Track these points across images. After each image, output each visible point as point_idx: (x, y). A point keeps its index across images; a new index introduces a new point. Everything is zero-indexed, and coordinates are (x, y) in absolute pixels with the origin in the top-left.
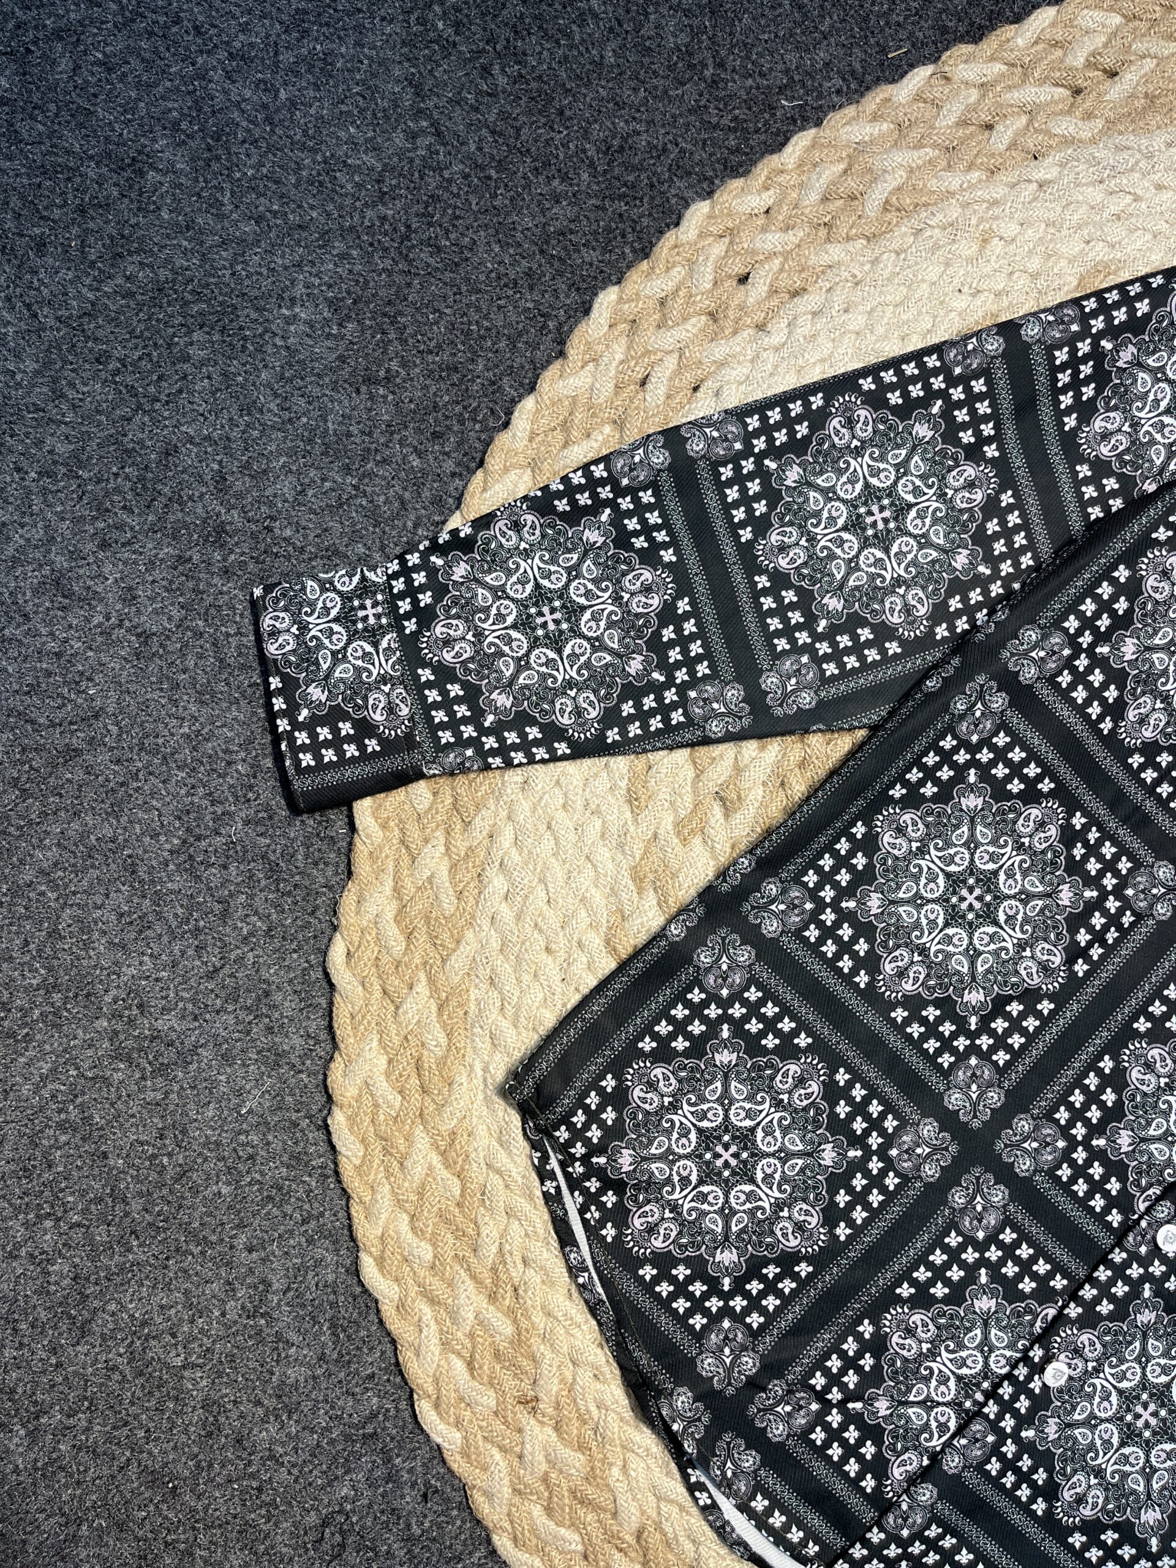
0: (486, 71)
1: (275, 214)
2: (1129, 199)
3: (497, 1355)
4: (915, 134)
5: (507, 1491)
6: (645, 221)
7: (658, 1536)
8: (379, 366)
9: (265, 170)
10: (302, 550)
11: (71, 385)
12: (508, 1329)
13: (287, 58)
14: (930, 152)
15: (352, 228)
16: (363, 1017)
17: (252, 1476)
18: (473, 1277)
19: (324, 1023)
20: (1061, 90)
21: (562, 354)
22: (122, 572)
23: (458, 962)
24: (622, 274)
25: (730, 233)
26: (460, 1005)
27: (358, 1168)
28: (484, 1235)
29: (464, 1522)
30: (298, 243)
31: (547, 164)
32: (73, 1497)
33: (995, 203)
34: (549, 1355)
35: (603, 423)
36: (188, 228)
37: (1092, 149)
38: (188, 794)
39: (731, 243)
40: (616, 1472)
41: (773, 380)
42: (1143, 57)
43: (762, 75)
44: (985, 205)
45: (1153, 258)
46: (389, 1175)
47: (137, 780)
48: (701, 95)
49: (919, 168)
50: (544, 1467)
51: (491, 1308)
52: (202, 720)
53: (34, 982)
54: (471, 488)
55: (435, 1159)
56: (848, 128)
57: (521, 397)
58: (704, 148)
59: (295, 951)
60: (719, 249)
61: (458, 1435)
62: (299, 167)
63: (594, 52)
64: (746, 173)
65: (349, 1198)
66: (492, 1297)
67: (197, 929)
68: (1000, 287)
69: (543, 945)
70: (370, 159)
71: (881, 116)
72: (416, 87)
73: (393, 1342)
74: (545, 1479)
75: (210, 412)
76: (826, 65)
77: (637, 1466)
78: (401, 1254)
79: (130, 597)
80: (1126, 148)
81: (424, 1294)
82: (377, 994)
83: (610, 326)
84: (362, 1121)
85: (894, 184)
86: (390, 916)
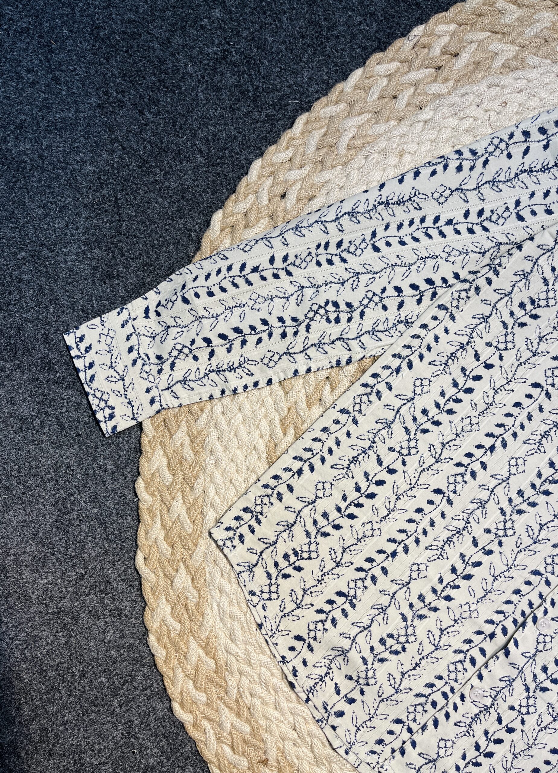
2: (472, 120)
3: (245, 742)
4: (358, 108)
6: (231, 174)
12: (248, 729)
13: (43, 124)
14: (367, 116)
16: (157, 588)
18: (228, 706)
19: (138, 593)
20: (428, 70)
21: (200, 249)
23: (198, 556)
24: (224, 203)
25: (273, 174)
26: (202, 576)
27: (165, 661)
28: (230, 685)
33: (404, 136)
34: (270, 738)
37: (450, 98)
39: (274, 179)
42: (471, 43)
43: (278, 90)
44: (398, 137)
46: (180, 662)
49: (363, 125)
51: (238, 720)
55: (201, 652)
56: (324, 110)
58: (254, 133)
59: (119, 560)
60: (269, 183)
64: (277, 142)
65: (163, 676)
66: (238, 715)
67: (71, 557)
71: (340, 101)
73: (194, 742)
76: (309, 78)
78: (191, 700)
80: (467, 94)
81: (205, 717)
82: (162, 576)
83: (221, 231)
84: (163, 639)
85: (351, 136)
86: (162, 538)
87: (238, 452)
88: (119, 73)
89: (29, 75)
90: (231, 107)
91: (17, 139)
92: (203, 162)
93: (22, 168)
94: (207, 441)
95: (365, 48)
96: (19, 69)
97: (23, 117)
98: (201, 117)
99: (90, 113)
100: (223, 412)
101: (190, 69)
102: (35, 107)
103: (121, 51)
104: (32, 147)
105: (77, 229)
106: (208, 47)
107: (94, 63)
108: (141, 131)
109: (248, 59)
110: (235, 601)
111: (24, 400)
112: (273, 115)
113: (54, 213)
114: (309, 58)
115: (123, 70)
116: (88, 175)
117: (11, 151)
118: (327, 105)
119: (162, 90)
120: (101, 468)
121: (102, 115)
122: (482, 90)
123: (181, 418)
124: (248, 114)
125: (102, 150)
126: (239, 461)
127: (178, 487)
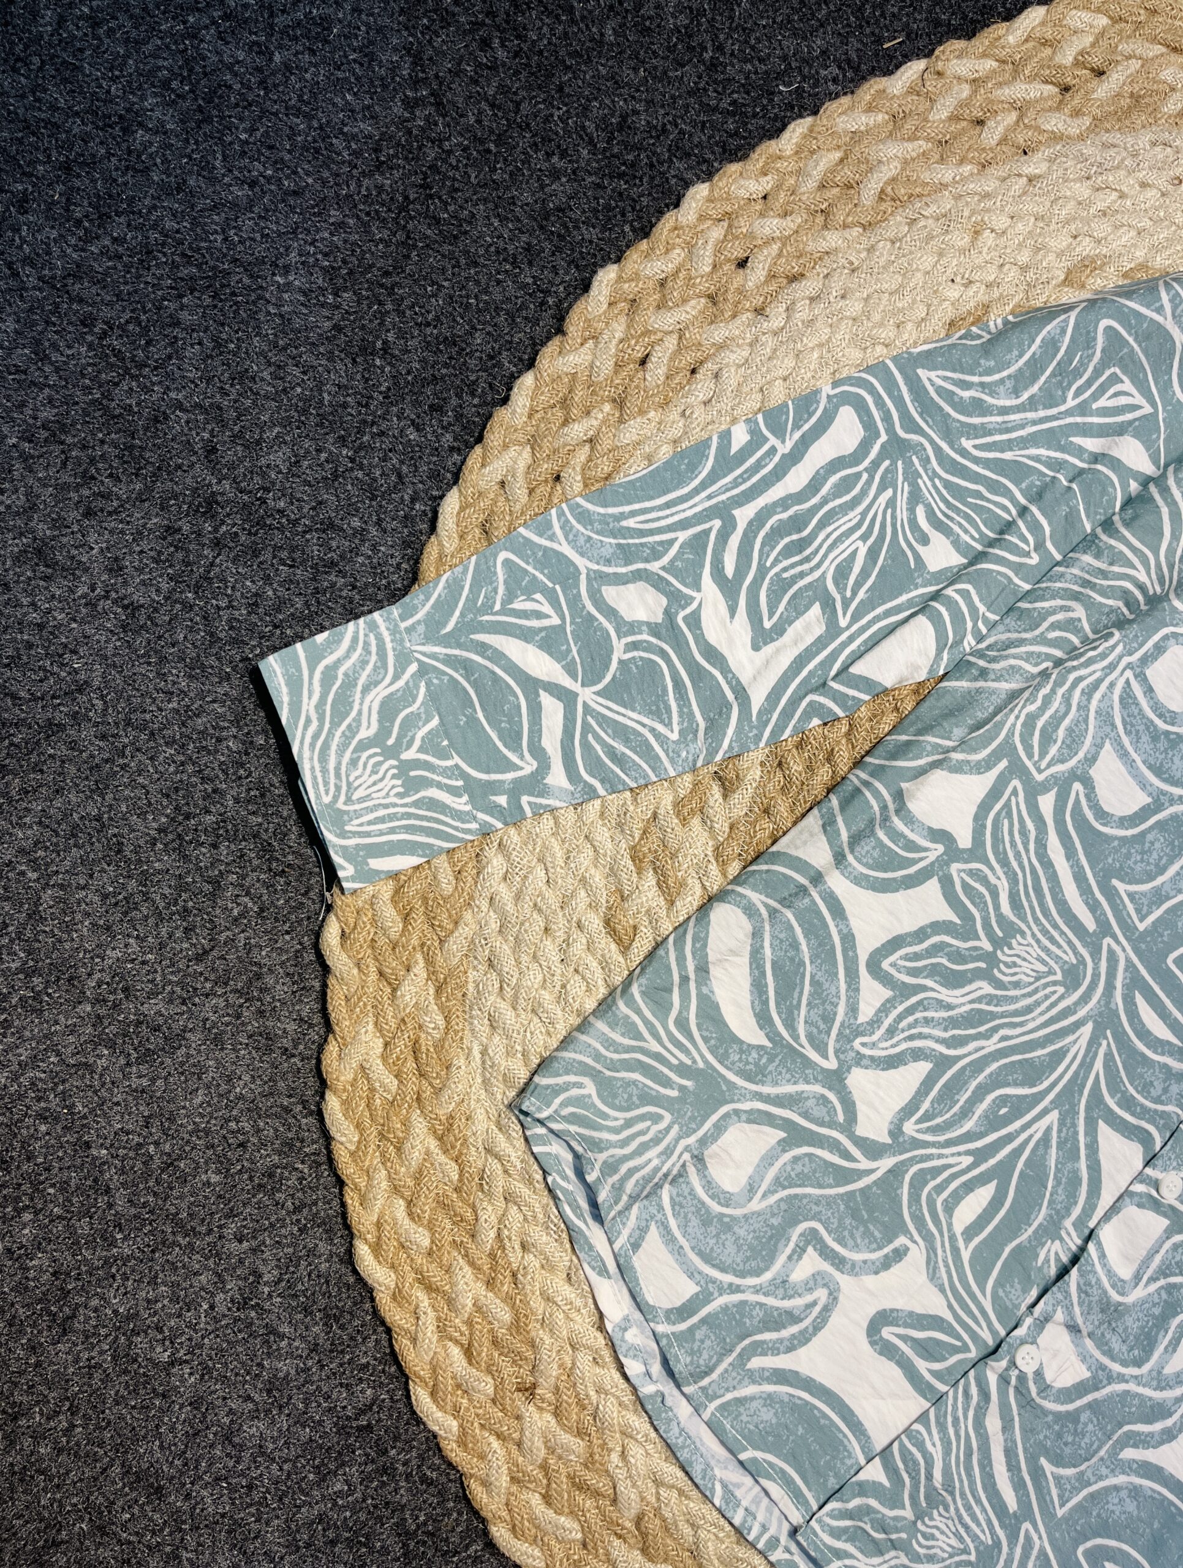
0: (485, 44)
1: (268, 179)
2: (1115, 195)
3: (495, 1342)
4: (909, 126)
5: (505, 1480)
6: (644, 200)
7: (657, 1521)
8: (377, 337)
9: (258, 134)
10: (295, 523)
11: (54, 346)
12: (505, 1315)
14: (923, 145)
15: (348, 196)
16: (359, 999)
17: (243, 1474)
18: (472, 1264)
19: (317, 1006)
20: (1050, 87)
21: (560, 331)
22: (108, 542)
23: (457, 944)
24: (622, 252)
25: (730, 218)
26: (459, 987)
27: (352, 1154)
28: (482, 1220)
29: (460, 1514)
30: (292, 209)
31: (546, 140)
32: (52, 1501)
33: (987, 196)
34: (548, 1341)
35: (603, 401)
36: (179, 189)
37: (1080, 146)
38: (176, 773)
39: (730, 226)
40: (615, 1457)
41: (771, 364)
42: (1129, 58)
43: (761, 60)
44: (976, 198)
45: (1138, 254)
46: (385, 1160)
47: (124, 756)
48: (700, 77)
49: (913, 159)
50: (543, 1452)
51: (490, 1295)
52: (192, 695)
53: (13, 966)
54: (470, 462)
55: (433, 1144)
56: (844, 118)
57: (520, 373)
58: (702, 130)
59: (288, 933)
60: (717, 233)
61: (455, 1423)
62: (293, 132)
63: (594, 30)
64: (745, 157)
65: (342, 1185)
66: (490, 1284)
68: (992, 278)
69: (542, 925)
70: (366, 127)
71: (876, 107)
72: (415, 56)
73: (388, 1331)
74: (544, 1467)
75: (201, 379)
77: (636, 1452)
78: (398, 1240)
79: (116, 568)
80: (1112, 145)
81: (420, 1280)
82: (373, 976)
83: (609, 305)
84: (357, 1106)
85: (890, 175)
92: (592, 164)
110: (519, 1048)
118: (851, 108)
122: (1140, 146)
124: (695, 93)
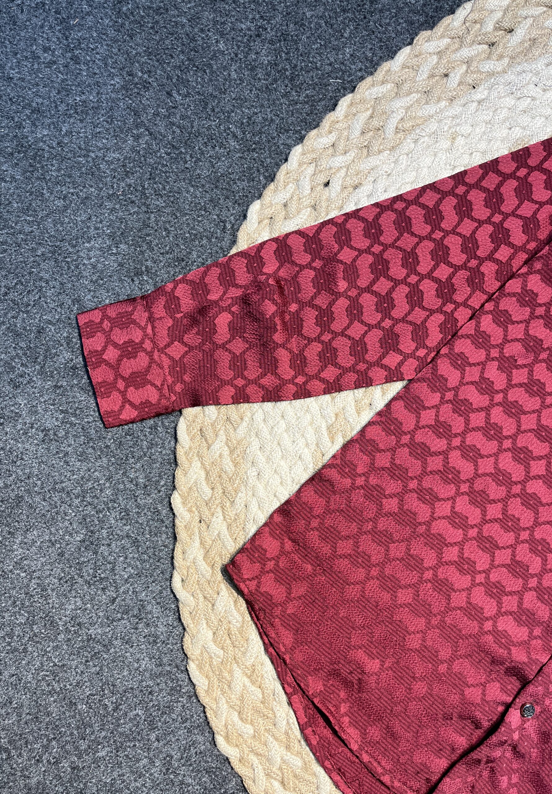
3: (296, 777)
4: (406, 88)
6: (268, 160)
13: (62, 107)
16: (196, 612)
18: (277, 739)
19: (176, 617)
20: (481, 46)
24: (261, 192)
25: (315, 160)
27: (207, 691)
33: (456, 117)
39: (316, 166)
42: (526, 18)
43: (318, 68)
44: (450, 119)
49: (412, 106)
51: (288, 753)
55: (246, 681)
56: (369, 91)
58: (293, 115)
60: (311, 170)
64: (318, 125)
65: (204, 707)
67: (101, 579)
71: (386, 81)
73: (240, 777)
76: (352, 55)
78: (237, 733)
80: (524, 72)
81: (252, 751)
82: (201, 599)
83: (259, 223)
84: (205, 667)
85: (399, 117)
86: (201, 558)
87: (282, 463)
88: (145, 51)
89: (46, 55)
90: (267, 88)
91: (34, 124)
92: (237, 147)
93: (40, 156)
94: (248, 452)
95: (412, 23)
96: (35, 47)
97: (40, 100)
98: (234, 99)
99: (113, 95)
100: (264, 420)
101: (221, 46)
102: (53, 89)
103: (147, 27)
104: (50, 133)
105: (101, 222)
106: (242, 22)
107: (117, 41)
108: (170, 114)
109: (284, 36)
111: (46, 410)
112: (313, 96)
113: (76, 204)
114: (350, 33)
115: (148, 48)
116: (112, 163)
117: (27, 137)
118: (373, 85)
119: (192, 70)
120: (131, 482)
121: (126, 97)
122: (540, 68)
123: (219, 426)
124: (285, 95)
125: (127, 135)
126: (283, 473)
127: (217, 502)
